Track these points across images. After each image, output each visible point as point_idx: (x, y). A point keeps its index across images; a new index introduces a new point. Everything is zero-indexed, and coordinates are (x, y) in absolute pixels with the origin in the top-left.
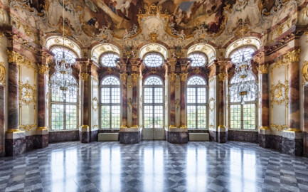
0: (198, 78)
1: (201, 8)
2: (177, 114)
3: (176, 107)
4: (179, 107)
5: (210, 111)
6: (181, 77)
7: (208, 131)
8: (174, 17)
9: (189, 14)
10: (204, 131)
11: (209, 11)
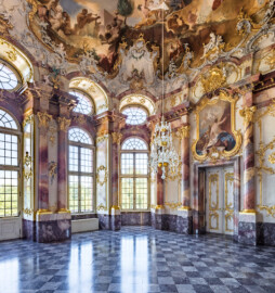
0: (82, 131)
1: (92, 25)
2: (52, 188)
3: (50, 176)
4: (56, 176)
5: (98, 185)
6: (58, 124)
7: (96, 216)
8: (48, 12)
9: (73, 23)
10: (91, 216)
11: (101, 37)
